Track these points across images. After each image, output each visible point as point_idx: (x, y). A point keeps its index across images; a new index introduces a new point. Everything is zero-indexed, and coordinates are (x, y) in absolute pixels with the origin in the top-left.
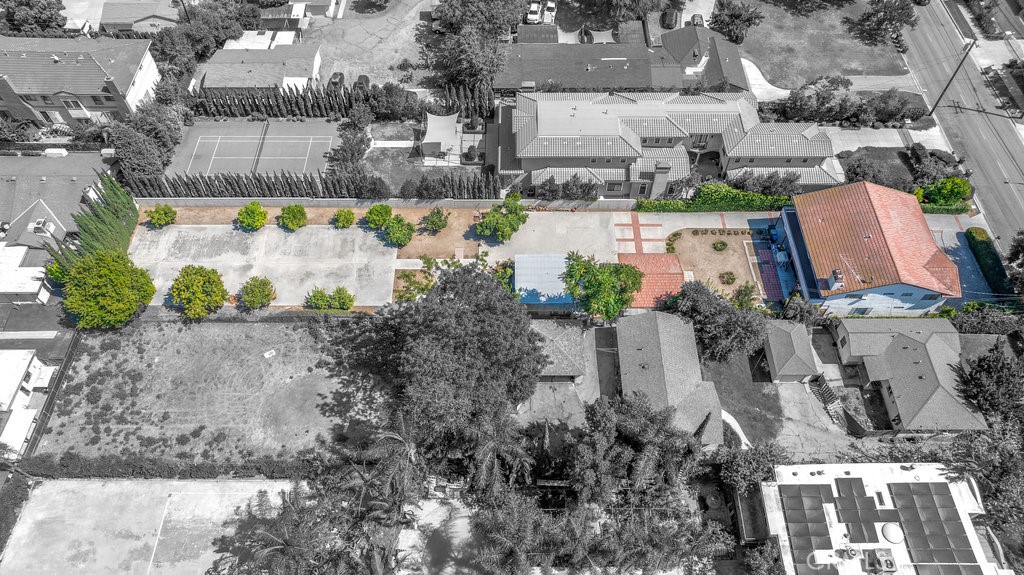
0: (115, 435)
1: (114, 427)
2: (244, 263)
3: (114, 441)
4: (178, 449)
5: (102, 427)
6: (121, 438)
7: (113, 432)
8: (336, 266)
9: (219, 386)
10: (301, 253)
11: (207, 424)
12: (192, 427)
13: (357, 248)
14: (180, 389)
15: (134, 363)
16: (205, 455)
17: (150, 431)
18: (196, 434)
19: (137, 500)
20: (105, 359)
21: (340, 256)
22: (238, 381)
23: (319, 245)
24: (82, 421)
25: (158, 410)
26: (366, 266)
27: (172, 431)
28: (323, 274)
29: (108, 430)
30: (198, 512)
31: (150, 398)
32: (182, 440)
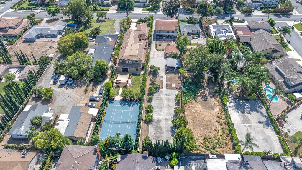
0: (223, 140)
1: (221, 140)
2: (164, 120)
3: (225, 139)
4: (224, 125)
5: (222, 143)
6: (224, 138)
7: (222, 140)
8: (165, 100)
9: (205, 119)
10: (161, 108)
11: (216, 120)
12: (217, 123)
13: (160, 97)
14: (206, 128)
15: (201, 140)
16: (223, 119)
17: (220, 132)
18: (219, 122)
19: (239, 131)
20: (201, 148)
21: (162, 100)
22: (203, 116)
23: (158, 104)
24: (222, 149)
25: (214, 132)
26: (165, 95)
27: (219, 128)
28: (168, 103)
29: (222, 142)
30: (238, 118)
31: (211, 134)
32: (221, 125)
